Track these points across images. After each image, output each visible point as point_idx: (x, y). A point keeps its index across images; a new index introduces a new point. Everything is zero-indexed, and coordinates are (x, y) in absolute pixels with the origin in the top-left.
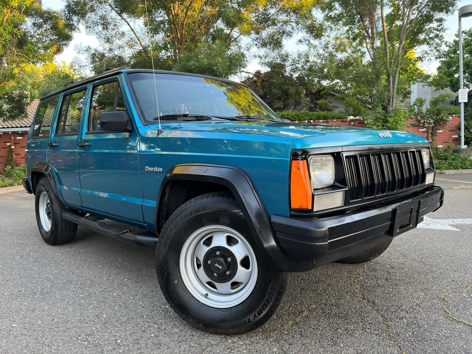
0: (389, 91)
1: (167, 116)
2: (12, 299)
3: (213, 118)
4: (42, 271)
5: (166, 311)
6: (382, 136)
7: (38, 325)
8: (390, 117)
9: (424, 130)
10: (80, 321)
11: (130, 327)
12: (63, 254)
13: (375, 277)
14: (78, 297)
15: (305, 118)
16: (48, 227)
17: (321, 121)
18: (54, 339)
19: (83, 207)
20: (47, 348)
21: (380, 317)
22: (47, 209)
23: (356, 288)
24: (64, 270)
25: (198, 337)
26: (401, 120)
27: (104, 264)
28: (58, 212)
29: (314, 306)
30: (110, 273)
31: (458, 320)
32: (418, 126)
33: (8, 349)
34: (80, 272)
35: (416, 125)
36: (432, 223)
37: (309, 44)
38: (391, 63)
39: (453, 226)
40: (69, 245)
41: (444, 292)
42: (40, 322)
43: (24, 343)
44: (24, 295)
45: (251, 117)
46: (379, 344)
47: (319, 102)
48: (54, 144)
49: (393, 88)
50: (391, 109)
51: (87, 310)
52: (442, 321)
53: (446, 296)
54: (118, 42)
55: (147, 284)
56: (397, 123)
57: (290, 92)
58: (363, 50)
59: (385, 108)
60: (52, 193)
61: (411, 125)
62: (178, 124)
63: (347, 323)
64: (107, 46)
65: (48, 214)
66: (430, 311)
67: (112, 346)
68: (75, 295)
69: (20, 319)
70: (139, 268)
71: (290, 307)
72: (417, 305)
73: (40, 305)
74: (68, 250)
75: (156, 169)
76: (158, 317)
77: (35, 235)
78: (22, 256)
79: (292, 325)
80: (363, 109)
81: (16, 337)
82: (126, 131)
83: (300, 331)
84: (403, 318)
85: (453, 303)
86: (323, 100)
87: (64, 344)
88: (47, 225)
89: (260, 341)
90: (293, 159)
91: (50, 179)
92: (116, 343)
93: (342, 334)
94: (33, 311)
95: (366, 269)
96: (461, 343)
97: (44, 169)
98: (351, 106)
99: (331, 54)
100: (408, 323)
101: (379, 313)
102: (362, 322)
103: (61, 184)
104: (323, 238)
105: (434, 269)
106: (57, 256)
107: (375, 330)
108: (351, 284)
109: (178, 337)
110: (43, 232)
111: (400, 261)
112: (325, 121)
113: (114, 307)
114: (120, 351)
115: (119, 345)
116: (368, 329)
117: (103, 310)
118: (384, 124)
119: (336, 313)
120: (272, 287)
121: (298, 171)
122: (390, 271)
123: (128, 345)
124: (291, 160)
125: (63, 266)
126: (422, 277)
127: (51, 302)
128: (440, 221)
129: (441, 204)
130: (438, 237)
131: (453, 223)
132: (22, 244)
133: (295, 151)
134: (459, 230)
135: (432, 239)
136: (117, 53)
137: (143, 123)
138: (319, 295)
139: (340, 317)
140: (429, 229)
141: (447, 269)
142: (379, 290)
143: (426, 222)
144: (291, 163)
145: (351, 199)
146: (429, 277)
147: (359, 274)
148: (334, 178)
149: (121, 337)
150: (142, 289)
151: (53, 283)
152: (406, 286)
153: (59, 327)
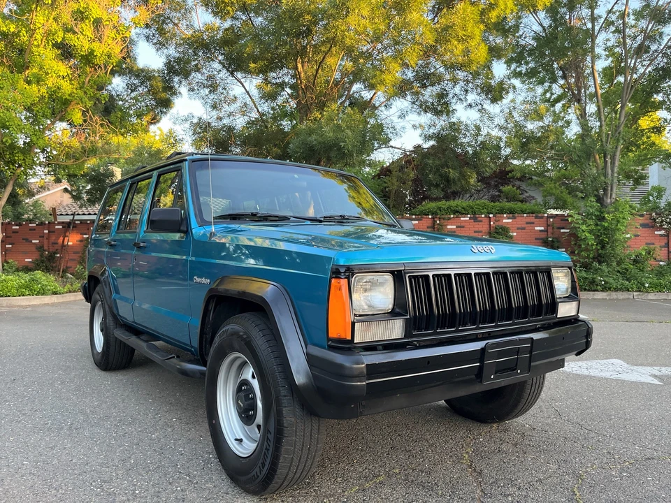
0: (605, 175)
1: (229, 215)
2: (34, 432)
3: (292, 219)
4: (80, 402)
5: (207, 461)
6: (477, 251)
7: (53, 465)
8: (608, 213)
9: (662, 232)
10: (101, 465)
11: (156, 476)
12: (112, 382)
13: (501, 440)
14: (111, 436)
15: (483, 211)
16: (100, 346)
17: (505, 215)
18: (64, 482)
19: (136, 323)
20: (53, 492)
21: (478, 491)
22: (102, 324)
23: (467, 453)
24: (106, 403)
25: (232, 495)
26: (624, 218)
27: (157, 398)
28: (112, 327)
29: (397, 471)
30: (159, 410)
32: (653, 227)
33: (10, 488)
34: (124, 406)
35: (650, 224)
36: (628, 371)
37: (482, 110)
38: (607, 136)
39: (655, 376)
40: (124, 372)
41: (587, 467)
42: (55, 462)
44: (49, 429)
45: (346, 217)
47: (506, 188)
48: (113, 243)
49: (612, 171)
50: (609, 201)
51: (115, 453)
53: (586, 472)
54: (226, 108)
55: (198, 427)
56: (618, 222)
57: (452, 177)
58: (568, 117)
59: (600, 200)
60: (106, 304)
61: (641, 225)
62: (238, 226)
64: (215, 113)
65: (102, 331)
66: (551, 490)
67: (127, 496)
68: (107, 433)
69: (35, 456)
71: (366, 469)
72: (540, 480)
73: (63, 442)
74: (121, 377)
75: (204, 280)
76: (195, 468)
78: (63, 383)
79: (357, 491)
80: (570, 199)
82: (179, 231)
84: (509, 495)
85: (591, 482)
86: (510, 187)
87: (74, 489)
88: (100, 344)
90: (333, 278)
91: (104, 287)
92: (134, 493)
95: (494, 428)
97: (100, 273)
98: (551, 195)
99: (517, 125)
101: (481, 486)
102: (450, 496)
103: (117, 292)
104: (359, 377)
105: (592, 435)
106: (105, 385)
108: (463, 447)
109: (209, 493)
110: (95, 352)
111: (549, 421)
112: (511, 215)
113: (147, 451)
115: (136, 496)
117: (133, 454)
118: (599, 223)
119: (422, 482)
120: (268, 430)
121: (338, 291)
122: (526, 434)
123: (146, 497)
124: (331, 278)
125: (108, 397)
126: (568, 444)
127: (76, 440)
128: (640, 369)
129: (588, 345)
130: (623, 392)
131: (657, 373)
132: (69, 367)
133: (337, 267)
134: (662, 384)
135: (614, 394)
136: (226, 121)
137: (198, 223)
138: (411, 457)
139: (424, 487)
140: (616, 380)
141: (610, 437)
142: (496, 458)
143: (620, 369)
144: (330, 282)
145: (415, 330)
146: (578, 445)
147: (480, 434)
148: (392, 302)
149: (141, 487)
150: (189, 433)
151: (88, 417)
152: (538, 454)
153: (75, 469)
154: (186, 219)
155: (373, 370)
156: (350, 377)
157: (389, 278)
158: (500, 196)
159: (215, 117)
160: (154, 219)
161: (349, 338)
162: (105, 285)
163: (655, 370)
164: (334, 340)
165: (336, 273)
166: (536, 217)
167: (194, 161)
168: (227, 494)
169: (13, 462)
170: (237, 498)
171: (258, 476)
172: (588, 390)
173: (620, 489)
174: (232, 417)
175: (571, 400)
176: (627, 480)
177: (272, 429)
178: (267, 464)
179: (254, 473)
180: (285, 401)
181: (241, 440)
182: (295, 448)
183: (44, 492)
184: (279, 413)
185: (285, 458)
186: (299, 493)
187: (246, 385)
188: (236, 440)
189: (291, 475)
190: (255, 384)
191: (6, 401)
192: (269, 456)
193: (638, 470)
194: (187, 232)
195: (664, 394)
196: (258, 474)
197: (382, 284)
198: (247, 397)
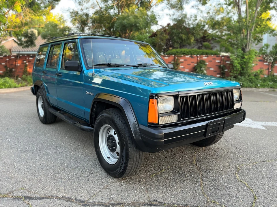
2: (22, 152)
4: (38, 138)
5: (95, 164)
6: (206, 85)
7: (33, 167)
8: (246, 55)
9: (267, 63)
10: (53, 166)
11: (76, 170)
12: (49, 129)
13: (207, 154)
14: (54, 153)
15: (195, 53)
16: (42, 114)
17: (204, 55)
18: (40, 174)
19: (58, 107)
20: (36, 179)
21: (200, 175)
22: (42, 105)
23: (195, 159)
24: (49, 139)
25: (107, 178)
26: (252, 58)
27: (69, 137)
28: (47, 108)
29: (169, 167)
30: (71, 142)
31: (240, 180)
34: (57, 140)
35: (262, 60)
36: (253, 123)
38: (249, 22)
39: (264, 126)
40: (53, 125)
41: (240, 165)
42: (34, 165)
43: (26, 175)
44: (28, 151)
45: (147, 64)
46: (194, 189)
47: (205, 43)
48: (45, 72)
49: (250, 37)
50: (247, 50)
51: (57, 161)
52: (231, 180)
53: (240, 167)
54: (85, 5)
55: (88, 149)
57: (184, 38)
59: (243, 50)
60: (44, 97)
61: (259, 60)
63: (183, 177)
64: (80, 7)
65: (43, 108)
66: (227, 174)
67: (66, 179)
68: (52, 152)
69: (25, 163)
70: (86, 140)
71: (157, 166)
72: (223, 170)
73: (35, 157)
74: (52, 127)
75: (91, 93)
76: (90, 167)
77: (36, 117)
78: (28, 130)
79: (155, 176)
80: (231, 48)
81: (22, 172)
83: (158, 179)
84: (212, 176)
85: (242, 171)
86: (207, 43)
87: (44, 177)
88: (42, 113)
89: (137, 182)
90: (150, 98)
93: (178, 182)
94: (31, 159)
95: (204, 149)
96: (236, 192)
97: (40, 84)
100: (213, 179)
101: (201, 173)
102: (190, 177)
103: (49, 93)
104: (161, 138)
105: (241, 151)
106: (46, 130)
107: (195, 181)
108: (193, 157)
109: (98, 177)
110: (40, 116)
111: (224, 145)
113: (70, 160)
114: (70, 182)
115: (70, 179)
116: (192, 181)
117: (65, 161)
119: (179, 172)
120: (123, 156)
121: (153, 104)
122: (216, 151)
123: (74, 179)
124: (150, 99)
125: (49, 136)
126: (232, 155)
127: (40, 155)
128: (257, 122)
129: (244, 119)
130: (251, 133)
131: (264, 125)
132: (29, 122)
133: (152, 94)
134: (266, 129)
135: (248, 133)
136: (85, 11)
137: (86, 68)
138: (173, 161)
139: (180, 173)
140: (248, 128)
141: (248, 152)
142: (206, 161)
143: (250, 123)
144: (149, 100)
145: (181, 118)
146: (236, 155)
147: (199, 151)
148: (173, 107)
149: (71, 175)
150: (85, 152)
151: (43, 145)
152: (221, 159)
153: (43, 168)
154: (80, 66)
155: (167, 135)
156: (158, 139)
157: (172, 98)
158: (202, 47)
159: (80, 9)
160: (67, 66)
161: (157, 123)
162: (43, 90)
163: (264, 123)
164: (150, 123)
165: (152, 97)
166: (217, 56)
167: (82, 39)
168: (105, 177)
169: (16, 166)
170: (109, 179)
171: (118, 172)
172: (238, 132)
173: (253, 174)
174: (105, 149)
175: (232, 136)
176: (255, 170)
177: (124, 156)
178: (122, 168)
179: (117, 171)
180: (130, 145)
181: (109, 158)
182: (133, 163)
183: (32, 179)
184: (127, 150)
185: (130, 167)
186: (133, 177)
187: (111, 137)
188: (108, 157)
189: (131, 172)
190: (116, 137)
191: (7, 138)
192: (123, 166)
193: (259, 166)
194: (81, 71)
195: (267, 134)
196: (119, 171)
197: (169, 101)
198: (112, 142)
